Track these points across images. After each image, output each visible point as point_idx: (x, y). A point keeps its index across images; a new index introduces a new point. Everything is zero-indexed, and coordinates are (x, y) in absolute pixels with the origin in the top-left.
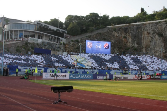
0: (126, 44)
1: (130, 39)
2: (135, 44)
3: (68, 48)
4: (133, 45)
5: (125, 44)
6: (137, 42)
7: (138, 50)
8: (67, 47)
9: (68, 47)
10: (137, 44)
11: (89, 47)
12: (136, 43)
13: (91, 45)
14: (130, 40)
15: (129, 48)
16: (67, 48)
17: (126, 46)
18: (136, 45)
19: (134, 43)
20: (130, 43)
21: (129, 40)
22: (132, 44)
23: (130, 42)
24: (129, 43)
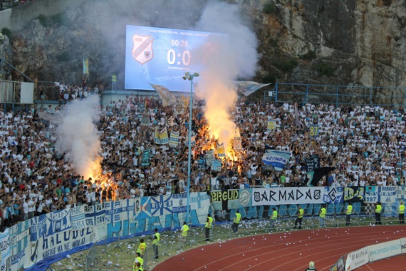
0: (277, 40)
1: (299, 18)
2: (317, 46)
3: (25, 54)
4: (307, 46)
5: (271, 41)
6: (329, 35)
7: (336, 73)
8: (19, 49)
9: (25, 50)
10: (329, 43)
11: (141, 58)
12: (325, 38)
13: (148, 49)
14: (294, 22)
15: (295, 64)
16: (21, 59)
17: (278, 53)
18: (326, 51)
19: (316, 40)
20: (295, 37)
21: (291, 24)
22: (303, 44)
23: (298, 33)
24: (290, 37)
